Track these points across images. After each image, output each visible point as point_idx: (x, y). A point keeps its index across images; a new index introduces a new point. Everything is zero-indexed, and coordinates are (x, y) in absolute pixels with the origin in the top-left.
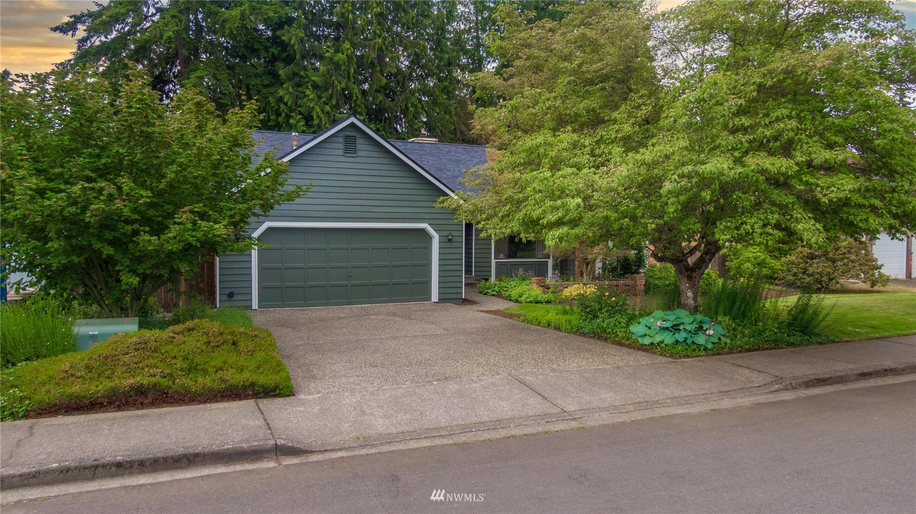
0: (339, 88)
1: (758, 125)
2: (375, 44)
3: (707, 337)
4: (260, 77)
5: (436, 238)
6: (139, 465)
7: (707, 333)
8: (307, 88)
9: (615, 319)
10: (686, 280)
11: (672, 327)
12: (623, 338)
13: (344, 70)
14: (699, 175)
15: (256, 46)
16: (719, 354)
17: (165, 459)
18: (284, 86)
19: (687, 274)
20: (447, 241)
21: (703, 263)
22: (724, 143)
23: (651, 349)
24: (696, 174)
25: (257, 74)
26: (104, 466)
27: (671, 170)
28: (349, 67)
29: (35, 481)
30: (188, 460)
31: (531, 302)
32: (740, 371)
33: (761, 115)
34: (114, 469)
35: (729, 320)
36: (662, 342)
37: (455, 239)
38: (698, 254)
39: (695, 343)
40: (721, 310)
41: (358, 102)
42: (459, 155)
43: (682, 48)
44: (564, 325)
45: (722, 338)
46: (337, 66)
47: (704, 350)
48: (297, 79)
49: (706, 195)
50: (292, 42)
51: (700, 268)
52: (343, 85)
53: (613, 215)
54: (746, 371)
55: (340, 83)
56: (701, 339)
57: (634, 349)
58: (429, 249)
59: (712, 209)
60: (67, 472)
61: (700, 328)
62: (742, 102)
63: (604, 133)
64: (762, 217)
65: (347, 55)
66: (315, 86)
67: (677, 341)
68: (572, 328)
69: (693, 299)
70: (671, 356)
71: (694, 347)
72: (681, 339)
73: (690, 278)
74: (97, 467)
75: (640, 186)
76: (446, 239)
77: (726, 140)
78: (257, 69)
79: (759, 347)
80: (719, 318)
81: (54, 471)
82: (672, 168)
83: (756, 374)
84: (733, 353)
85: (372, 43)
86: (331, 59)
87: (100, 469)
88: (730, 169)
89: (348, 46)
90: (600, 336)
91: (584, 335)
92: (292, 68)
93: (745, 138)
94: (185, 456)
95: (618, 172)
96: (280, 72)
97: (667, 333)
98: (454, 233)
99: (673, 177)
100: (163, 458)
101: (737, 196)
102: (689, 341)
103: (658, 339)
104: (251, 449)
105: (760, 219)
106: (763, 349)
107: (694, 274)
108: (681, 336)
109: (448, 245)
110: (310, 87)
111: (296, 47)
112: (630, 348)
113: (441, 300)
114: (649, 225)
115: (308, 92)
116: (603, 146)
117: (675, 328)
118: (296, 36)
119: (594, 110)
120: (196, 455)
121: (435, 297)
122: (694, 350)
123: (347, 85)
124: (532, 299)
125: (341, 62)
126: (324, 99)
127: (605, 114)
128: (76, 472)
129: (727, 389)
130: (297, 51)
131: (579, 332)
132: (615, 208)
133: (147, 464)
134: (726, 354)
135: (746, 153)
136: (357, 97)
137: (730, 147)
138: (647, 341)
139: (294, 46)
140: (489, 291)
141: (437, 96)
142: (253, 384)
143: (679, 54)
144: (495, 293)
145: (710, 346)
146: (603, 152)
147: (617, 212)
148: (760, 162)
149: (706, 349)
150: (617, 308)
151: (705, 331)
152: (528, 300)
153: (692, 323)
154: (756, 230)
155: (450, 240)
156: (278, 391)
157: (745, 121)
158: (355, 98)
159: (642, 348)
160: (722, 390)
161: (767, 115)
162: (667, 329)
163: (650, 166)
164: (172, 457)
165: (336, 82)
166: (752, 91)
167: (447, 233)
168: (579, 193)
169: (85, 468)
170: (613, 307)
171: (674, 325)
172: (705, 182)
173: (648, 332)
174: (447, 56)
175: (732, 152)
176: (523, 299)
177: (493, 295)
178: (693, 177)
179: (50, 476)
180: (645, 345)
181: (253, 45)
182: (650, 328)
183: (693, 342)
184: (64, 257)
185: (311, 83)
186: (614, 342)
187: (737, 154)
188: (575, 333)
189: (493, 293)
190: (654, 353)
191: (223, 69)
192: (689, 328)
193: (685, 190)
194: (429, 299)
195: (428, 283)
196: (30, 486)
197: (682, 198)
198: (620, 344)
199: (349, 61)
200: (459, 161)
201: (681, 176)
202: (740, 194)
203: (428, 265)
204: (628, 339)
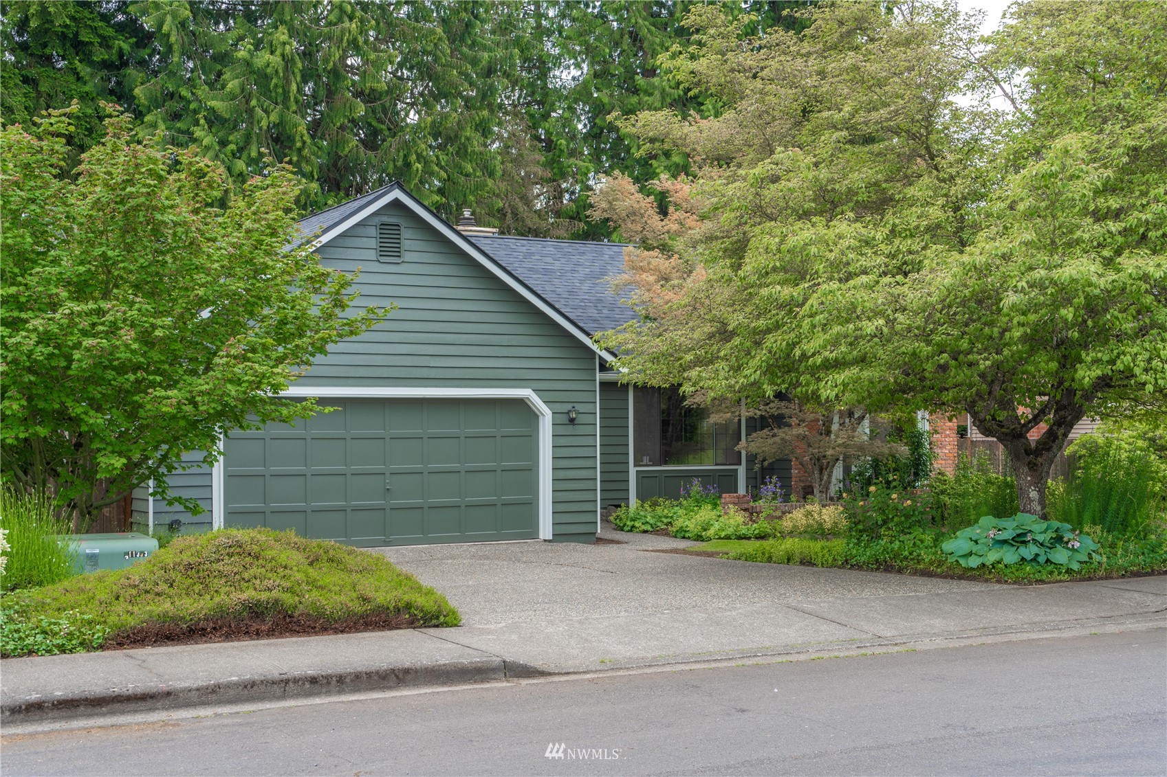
0: (264, 123)
1: (1132, 207)
2: (343, 31)
3: (1070, 553)
4: (93, 99)
5: (547, 417)
6: (338, 682)
7: (1070, 546)
8: (197, 123)
9: (912, 536)
10: (1026, 469)
11: (1013, 539)
12: (931, 563)
13: (276, 86)
14: (1056, 284)
15: (85, 36)
16: (1090, 579)
17: (369, 675)
18: (148, 118)
19: (1027, 459)
20: (568, 422)
21: (1054, 441)
22: (1086, 236)
23: (983, 574)
24: (1050, 283)
25: (87, 93)
26: (296, 681)
27: (1015, 276)
28: (288, 82)
29: (214, 697)
30: (397, 677)
31: (728, 537)
32: (1127, 595)
33: (1137, 193)
34: (307, 685)
35: (1102, 531)
36: (999, 562)
37: (582, 419)
38: (1043, 427)
39: (1052, 563)
40: (1087, 516)
41: (306, 152)
42: (549, 260)
43: (1001, 74)
44: (820, 555)
45: (1094, 554)
46: (262, 77)
47: (1066, 572)
48: (175, 106)
49: (1068, 313)
50: (165, 28)
51: (1049, 449)
52: (274, 117)
53: (926, 350)
54: (1136, 595)
55: (266, 112)
56: (1060, 556)
57: (952, 578)
58: (532, 437)
59: (1076, 334)
60: (252, 687)
61: (1059, 539)
62: (1109, 173)
63: (897, 221)
64: (1147, 345)
65: (283, 55)
66: (214, 120)
67: (1023, 559)
68: (835, 559)
69: (1040, 503)
70: (1015, 583)
71: (1050, 568)
72: (1029, 557)
73: (1033, 467)
74: (287, 681)
75: (963, 303)
76: (564, 419)
77: (1089, 230)
78: (85, 83)
79: (1153, 570)
80: (1086, 529)
81: (237, 684)
82: (1016, 273)
83: (1151, 598)
84: (1112, 578)
85: (336, 30)
86: (248, 64)
87: (291, 684)
88: (1100, 276)
89: (284, 38)
90: (887, 566)
91: (858, 567)
92: (162, 81)
93: (1114, 226)
94: (393, 671)
95: (939, 279)
96: (137, 91)
97: (1006, 548)
98: (580, 407)
99: (1019, 285)
100: (366, 674)
101: (1112, 316)
102: (1042, 559)
103: (992, 557)
104: (474, 666)
105: (1146, 350)
106: (1160, 574)
107: (1040, 460)
108: (1029, 551)
109: (570, 430)
110: (202, 121)
111: (173, 39)
112: (945, 577)
113: (558, 537)
114: (981, 362)
115: (198, 133)
116: (897, 241)
117: (1020, 540)
118: (174, 15)
119: (876, 184)
120: (407, 671)
121: (546, 529)
122: (1051, 573)
123: (281, 116)
124: (730, 531)
125: (269, 70)
126: (232, 147)
127: (894, 189)
128: (263, 688)
129: (1110, 614)
130: (175, 47)
131: (848, 564)
132: (926, 337)
133: (348, 680)
134: (1101, 579)
135: (1118, 253)
136: (304, 143)
137: (1095, 243)
138: (974, 562)
139: (168, 36)
140: (637, 524)
141: (468, 139)
142: (408, 606)
143: (997, 88)
144: (648, 528)
145: (1075, 566)
146: (898, 250)
147: (928, 343)
148: (1141, 263)
149: (1069, 571)
150: (913, 519)
151: (1067, 543)
152: (723, 535)
153: (1045, 532)
154: (1137, 363)
155: (572, 421)
156: (442, 619)
157: (1114, 203)
158: (299, 144)
159: (967, 575)
160: (1103, 615)
161: (1144, 194)
162: (1004, 542)
163: (982, 271)
164: (377, 673)
165: (259, 111)
166: (1120, 156)
167: (567, 407)
168: (877, 313)
169: (274, 683)
170: (907, 517)
171: (1018, 535)
172: (1064, 294)
173: (975, 549)
174: (486, 55)
175: (1099, 250)
176: (711, 532)
177: (645, 532)
178: (1047, 288)
179: (232, 692)
180: (972, 569)
181: (76, 35)
182: (976, 542)
183: (1048, 561)
184: (22, 428)
185: (203, 113)
186: (915, 573)
187: (1106, 253)
188: (842, 567)
189: (644, 527)
190: (987, 581)
191: (16, 85)
192: (1040, 538)
193: (1036, 307)
194: (534, 534)
195: (531, 505)
196: (209, 704)
197: (1032, 317)
198: (927, 574)
199: (286, 69)
200: (552, 271)
201: (1032, 285)
202: (1116, 313)
203: (531, 470)
204: (940, 565)
